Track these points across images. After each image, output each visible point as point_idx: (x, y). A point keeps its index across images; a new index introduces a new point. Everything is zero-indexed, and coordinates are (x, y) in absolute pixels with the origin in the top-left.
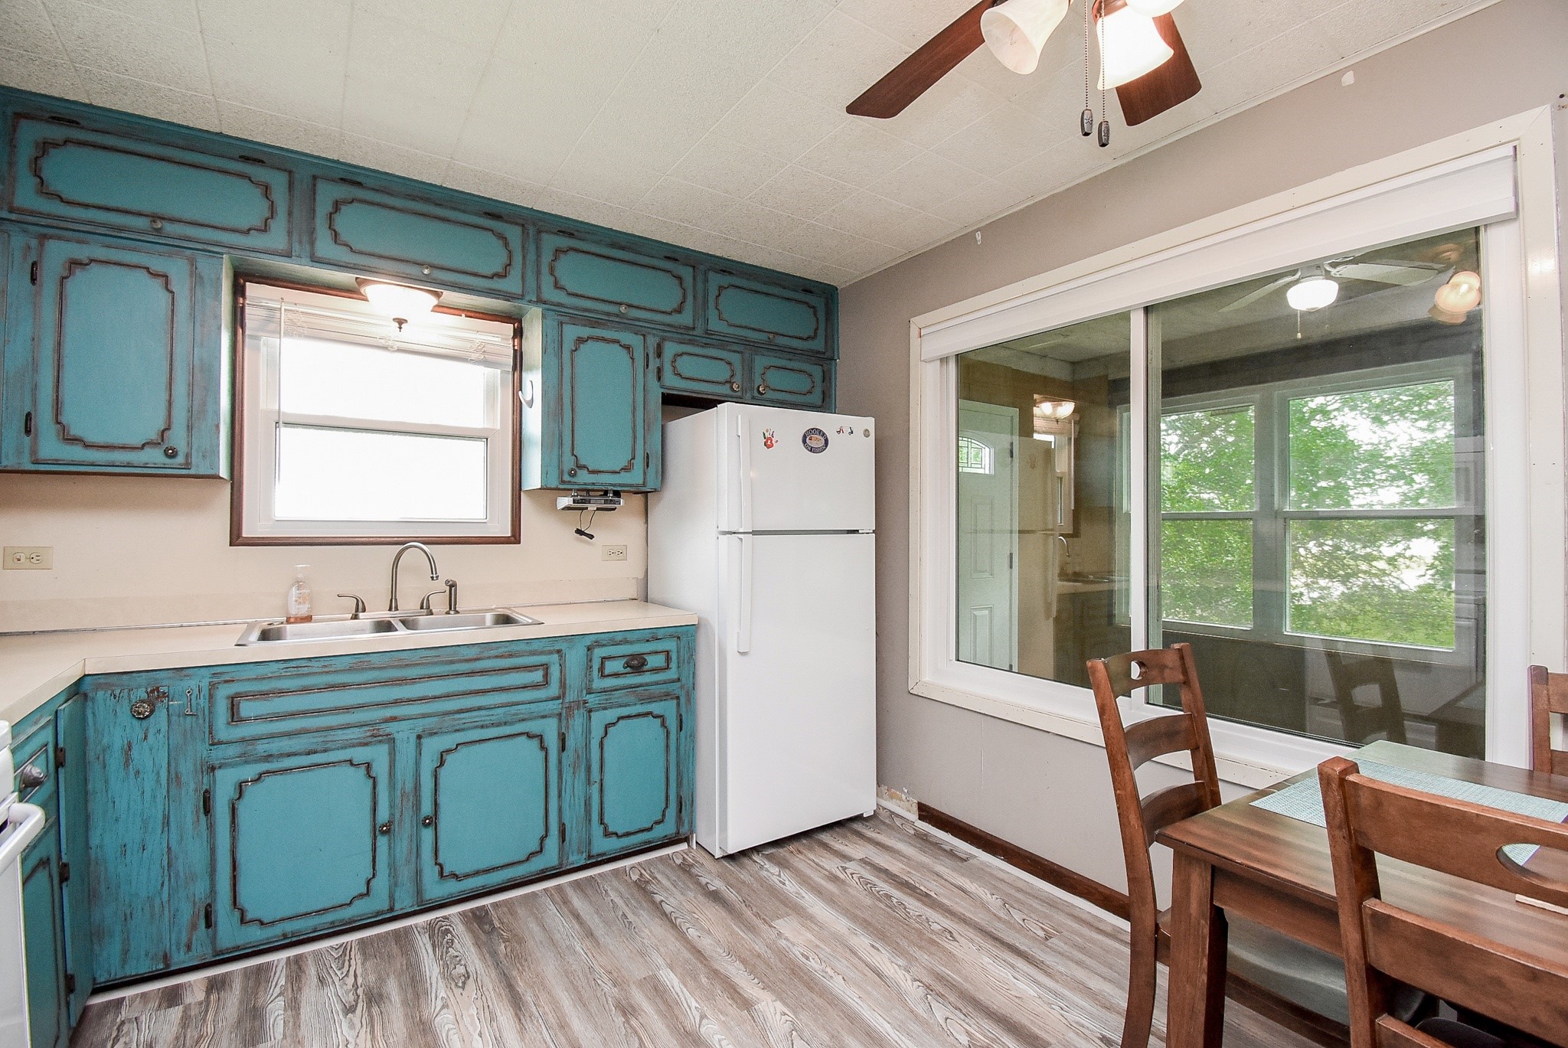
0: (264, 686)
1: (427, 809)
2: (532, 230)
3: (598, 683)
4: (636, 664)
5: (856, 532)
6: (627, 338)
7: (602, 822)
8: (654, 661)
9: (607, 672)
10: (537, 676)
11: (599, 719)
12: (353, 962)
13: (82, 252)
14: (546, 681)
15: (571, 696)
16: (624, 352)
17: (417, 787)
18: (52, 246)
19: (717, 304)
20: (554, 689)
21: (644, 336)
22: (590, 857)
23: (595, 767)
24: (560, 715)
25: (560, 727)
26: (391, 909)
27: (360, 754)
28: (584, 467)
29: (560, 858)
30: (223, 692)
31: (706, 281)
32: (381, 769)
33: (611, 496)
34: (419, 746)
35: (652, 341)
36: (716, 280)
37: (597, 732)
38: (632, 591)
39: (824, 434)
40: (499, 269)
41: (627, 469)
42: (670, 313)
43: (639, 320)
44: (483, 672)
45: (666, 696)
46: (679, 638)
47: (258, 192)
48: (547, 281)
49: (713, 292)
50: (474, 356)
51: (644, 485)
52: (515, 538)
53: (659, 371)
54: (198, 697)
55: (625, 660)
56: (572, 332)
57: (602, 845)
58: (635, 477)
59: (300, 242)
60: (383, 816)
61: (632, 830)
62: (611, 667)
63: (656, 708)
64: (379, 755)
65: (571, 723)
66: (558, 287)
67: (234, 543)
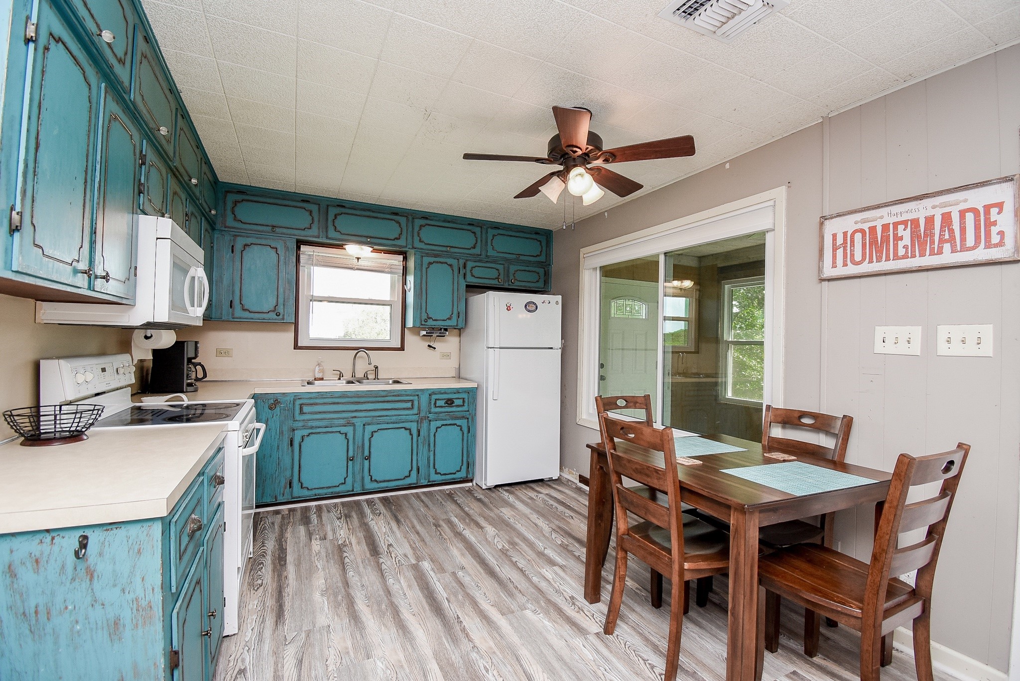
0: (312, 401)
1: (366, 453)
2: (410, 218)
3: (434, 410)
4: (450, 402)
5: (551, 348)
6: (450, 261)
7: (434, 468)
8: (457, 402)
9: (437, 405)
10: (409, 405)
11: (434, 425)
12: (339, 507)
13: (249, 241)
14: (412, 408)
15: (422, 414)
16: (449, 267)
17: (363, 445)
18: (239, 239)
19: (492, 243)
20: (415, 411)
21: (458, 259)
22: (429, 482)
23: (432, 445)
24: (418, 421)
25: (418, 427)
26: (353, 491)
27: (343, 430)
28: (431, 318)
29: (417, 480)
30: (298, 402)
31: (487, 232)
32: (350, 436)
33: (442, 331)
34: (364, 429)
35: (462, 262)
36: (491, 232)
37: (433, 430)
38: (453, 373)
39: (535, 304)
40: (397, 236)
41: (449, 319)
42: (470, 249)
43: (455, 253)
44: (388, 402)
45: (463, 417)
46: (468, 393)
47: (308, 213)
48: (416, 239)
49: (490, 238)
50: (387, 270)
51: (457, 325)
52: (402, 348)
53: (465, 275)
54: (290, 404)
55: (445, 400)
56: (427, 260)
57: (435, 478)
58: (453, 322)
59: (323, 232)
60: (351, 454)
61: (447, 473)
62: (439, 403)
63: (458, 422)
64: (349, 430)
65: (422, 425)
66: (421, 241)
67: (295, 348)
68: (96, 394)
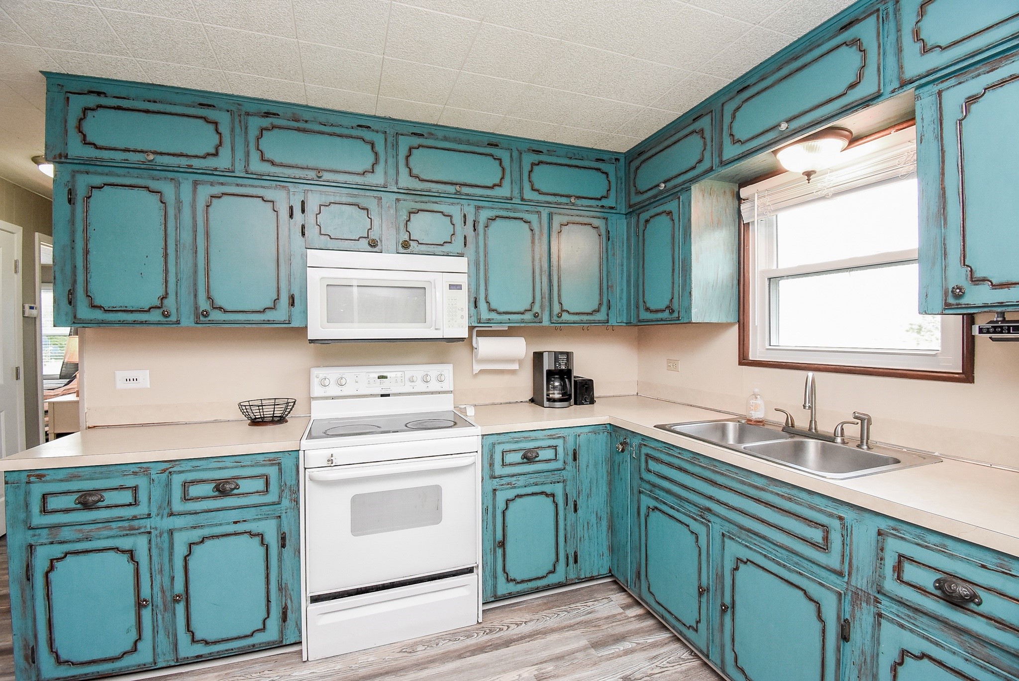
0: (656, 455)
1: (728, 598)
3: (893, 587)
8: (993, 605)
9: (906, 577)
10: (816, 535)
11: (892, 635)
13: (648, 216)
14: (826, 546)
15: (861, 581)
17: (723, 576)
18: (641, 217)
20: (836, 561)
24: (842, 595)
25: (841, 611)
27: (692, 525)
28: (985, 280)
30: (644, 450)
32: (703, 544)
34: (723, 542)
37: (889, 653)
40: (853, 78)
47: (698, 138)
48: (911, 52)
52: (966, 376)
54: (637, 449)
55: (938, 576)
56: (957, 95)
59: (716, 157)
60: (704, 581)
62: (915, 575)
64: (700, 530)
65: (858, 613)
66: (926, 50)
67: (740, 364)
68: (382, 396)
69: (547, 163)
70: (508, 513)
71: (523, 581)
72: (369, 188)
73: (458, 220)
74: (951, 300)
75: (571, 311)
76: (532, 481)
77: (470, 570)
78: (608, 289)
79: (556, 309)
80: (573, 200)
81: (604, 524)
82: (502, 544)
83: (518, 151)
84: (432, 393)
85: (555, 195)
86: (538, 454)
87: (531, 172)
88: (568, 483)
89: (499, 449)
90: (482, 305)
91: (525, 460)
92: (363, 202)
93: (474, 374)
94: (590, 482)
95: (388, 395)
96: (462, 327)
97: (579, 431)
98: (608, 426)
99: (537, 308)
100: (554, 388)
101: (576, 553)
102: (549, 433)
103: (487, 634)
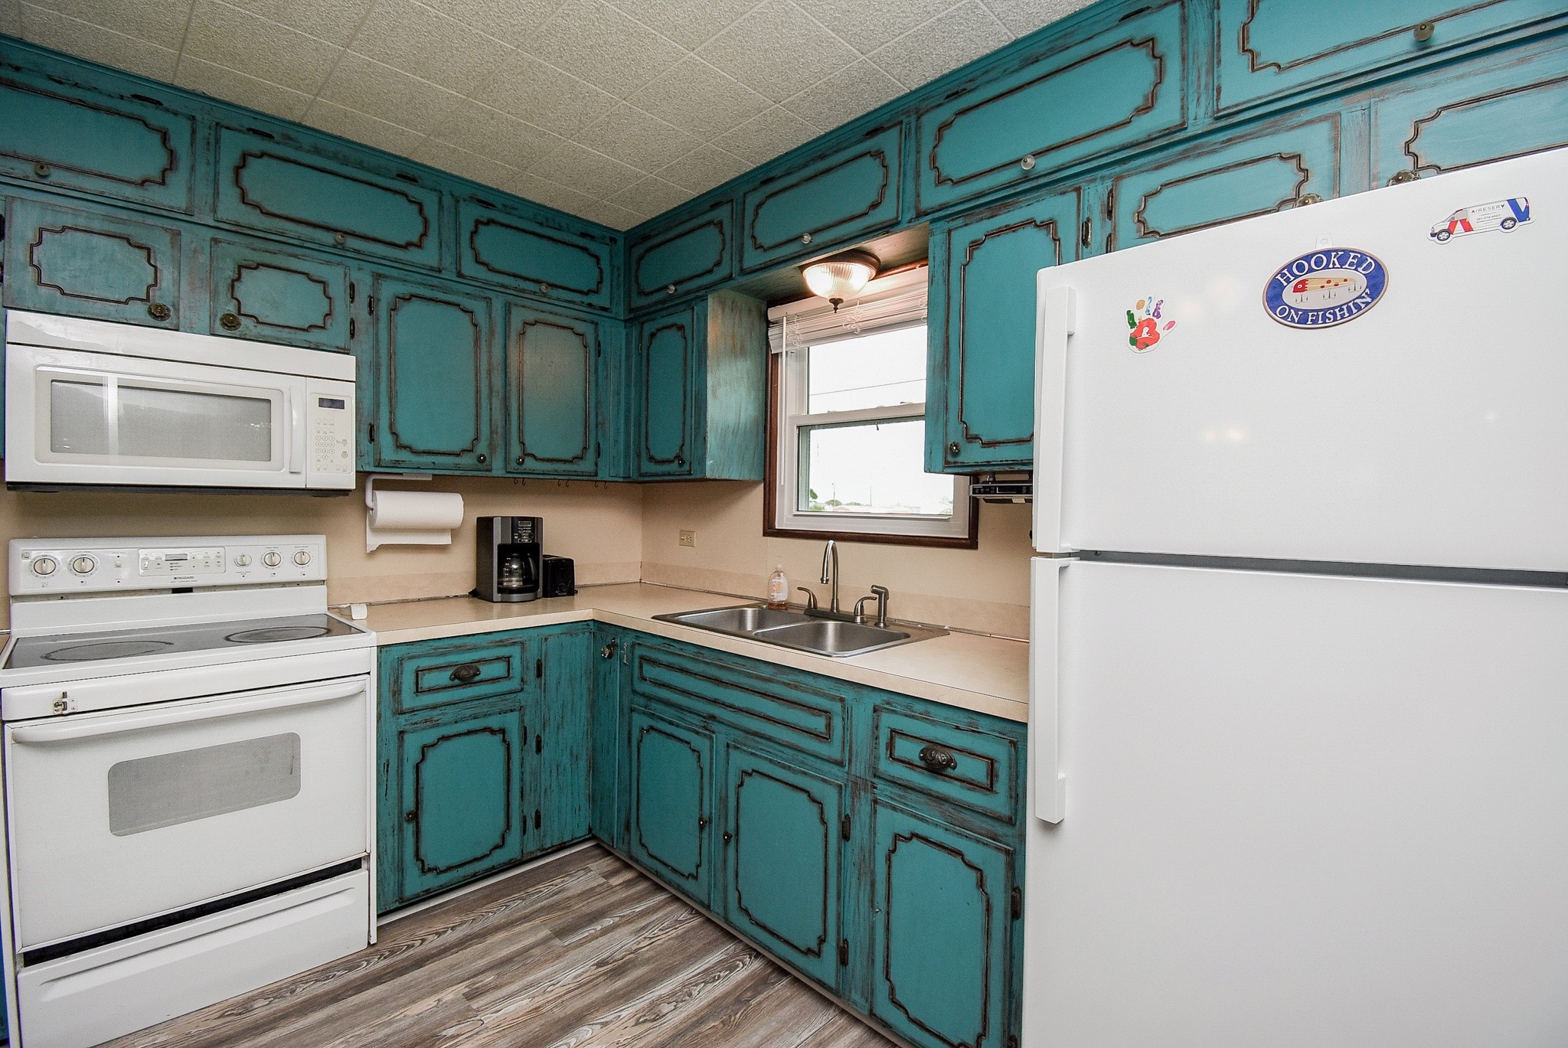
0: (653, 656)
1: (731, 825)
2: (910, 121)
3: (886, 767)
4: (937, 759)
6: (1044, 209)
7: (888, 978)
8: (967, 768)
9: (896, 753)
10: (818, 724)
11: (887, 821)
13: (654, 327)
14: (829, 735)
15: (859, 768)
16: (1044, 233)
17: (726, 797)
18: (645, 329)
20: (837, 750)
21: (1080, 190)
22: (871, 1017)
23: (880, 888)
24: (843, 787)
25: (842, 807)
26: (708, 907)
27: (695, 741)
28: (977, 437)
29: (839, 981)
30: (637, 653)
32: (705, 762)
34: (728, 757)
35: (1093, 194)
37: (884, 839)
40: (873, 198)
42: (1129, 122)
43: (1063, 168)
45: (991, 839)
46: (1013, 742)
47: (716, 231)
48: (927, 180)
52: (972, 541)
54: (629, 652)
55: (924, 745)
56: (962, 237)
57: (888, 1012)
60: (706, 810)
61: (928, 1025)
62: (904, 749)
63: (969, 847)
64: (704, 747)
65: (857, 805)
66: (940, 181)
67: (765, 534)
68: (176, 591)
69: (502, 225)
70: (424, 767)
71: (449, 869)
72: (154, 211)
73: (338, 290)
74: (950, 459)
75: (538, 455)
76: (468, 712)
77: (354, 865)
78: (597, 426)
79: (516, 451)
80: (543, 287)
81: (583, 764)
82: (415, 816)
83: (453, 196)
84: (284, 584)
85: (515, 276)
86: (478, 670)
87: (474, 232)
88: (527, 711)
89: (410, 667)
90: (385, 438)
91: (457, 682)
92: (140, 235)
93: (368, 551)
94: (563, 706)
95: (189, 590)
96: (344, 471)
97: (546, 632)
98: (591, 623)
99: (482, 448)
100: (511, 573)
101: (538, 813)
102: (498, 637)
103: (385, 958)
